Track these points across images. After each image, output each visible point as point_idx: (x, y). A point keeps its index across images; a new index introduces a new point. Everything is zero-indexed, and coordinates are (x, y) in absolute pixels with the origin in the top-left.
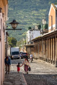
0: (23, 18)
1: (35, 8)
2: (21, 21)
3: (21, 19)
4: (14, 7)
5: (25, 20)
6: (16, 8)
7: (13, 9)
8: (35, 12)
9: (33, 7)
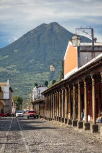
0: (28, 80)
1: (39, 71)
2: (27, 83)
3: (27, 81)
4: (21, 70)
5: (31, 82)
6: (22, 71)
7: (19, 72)
8: (39, 74)
9: (37, 70)
